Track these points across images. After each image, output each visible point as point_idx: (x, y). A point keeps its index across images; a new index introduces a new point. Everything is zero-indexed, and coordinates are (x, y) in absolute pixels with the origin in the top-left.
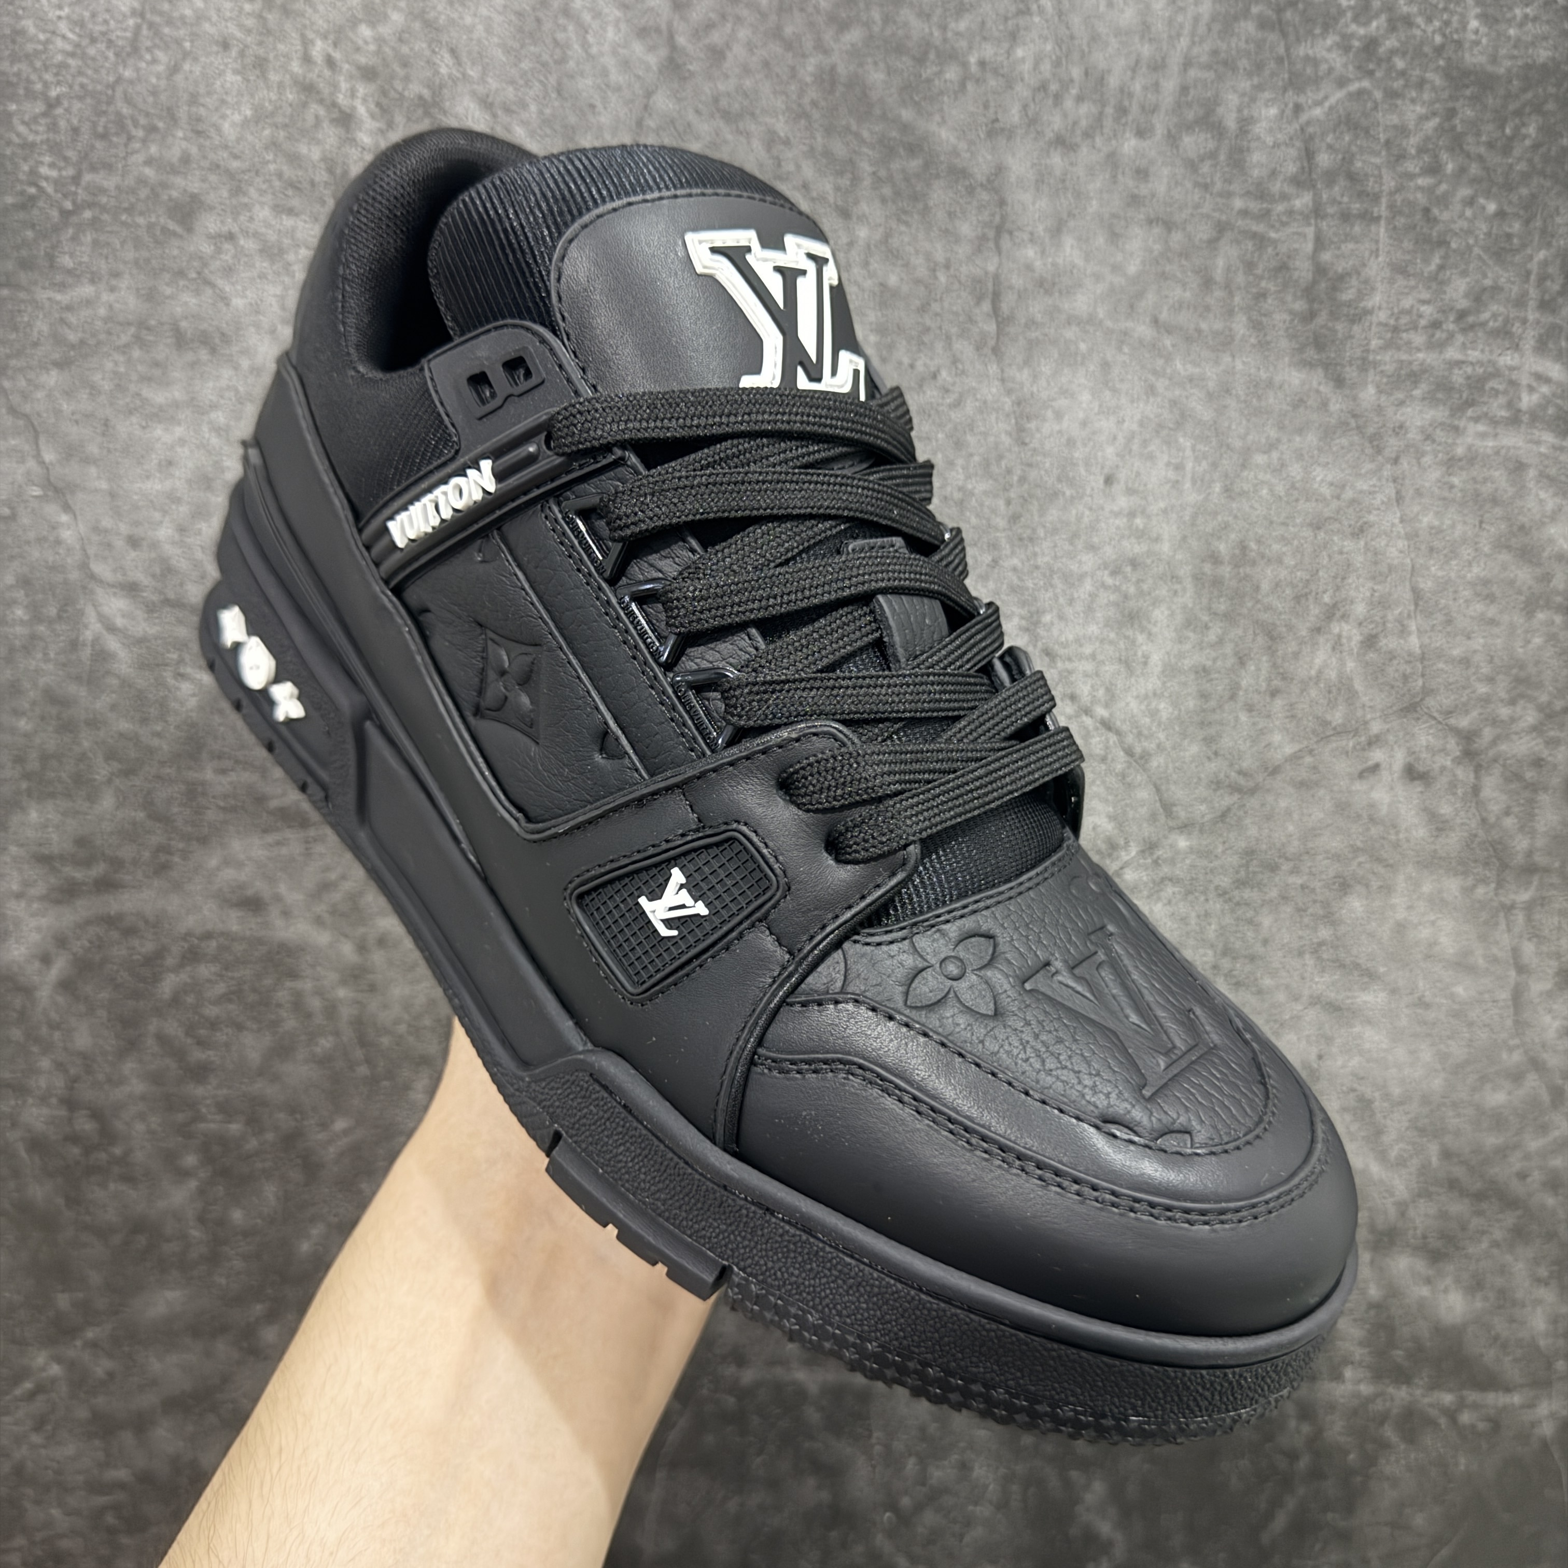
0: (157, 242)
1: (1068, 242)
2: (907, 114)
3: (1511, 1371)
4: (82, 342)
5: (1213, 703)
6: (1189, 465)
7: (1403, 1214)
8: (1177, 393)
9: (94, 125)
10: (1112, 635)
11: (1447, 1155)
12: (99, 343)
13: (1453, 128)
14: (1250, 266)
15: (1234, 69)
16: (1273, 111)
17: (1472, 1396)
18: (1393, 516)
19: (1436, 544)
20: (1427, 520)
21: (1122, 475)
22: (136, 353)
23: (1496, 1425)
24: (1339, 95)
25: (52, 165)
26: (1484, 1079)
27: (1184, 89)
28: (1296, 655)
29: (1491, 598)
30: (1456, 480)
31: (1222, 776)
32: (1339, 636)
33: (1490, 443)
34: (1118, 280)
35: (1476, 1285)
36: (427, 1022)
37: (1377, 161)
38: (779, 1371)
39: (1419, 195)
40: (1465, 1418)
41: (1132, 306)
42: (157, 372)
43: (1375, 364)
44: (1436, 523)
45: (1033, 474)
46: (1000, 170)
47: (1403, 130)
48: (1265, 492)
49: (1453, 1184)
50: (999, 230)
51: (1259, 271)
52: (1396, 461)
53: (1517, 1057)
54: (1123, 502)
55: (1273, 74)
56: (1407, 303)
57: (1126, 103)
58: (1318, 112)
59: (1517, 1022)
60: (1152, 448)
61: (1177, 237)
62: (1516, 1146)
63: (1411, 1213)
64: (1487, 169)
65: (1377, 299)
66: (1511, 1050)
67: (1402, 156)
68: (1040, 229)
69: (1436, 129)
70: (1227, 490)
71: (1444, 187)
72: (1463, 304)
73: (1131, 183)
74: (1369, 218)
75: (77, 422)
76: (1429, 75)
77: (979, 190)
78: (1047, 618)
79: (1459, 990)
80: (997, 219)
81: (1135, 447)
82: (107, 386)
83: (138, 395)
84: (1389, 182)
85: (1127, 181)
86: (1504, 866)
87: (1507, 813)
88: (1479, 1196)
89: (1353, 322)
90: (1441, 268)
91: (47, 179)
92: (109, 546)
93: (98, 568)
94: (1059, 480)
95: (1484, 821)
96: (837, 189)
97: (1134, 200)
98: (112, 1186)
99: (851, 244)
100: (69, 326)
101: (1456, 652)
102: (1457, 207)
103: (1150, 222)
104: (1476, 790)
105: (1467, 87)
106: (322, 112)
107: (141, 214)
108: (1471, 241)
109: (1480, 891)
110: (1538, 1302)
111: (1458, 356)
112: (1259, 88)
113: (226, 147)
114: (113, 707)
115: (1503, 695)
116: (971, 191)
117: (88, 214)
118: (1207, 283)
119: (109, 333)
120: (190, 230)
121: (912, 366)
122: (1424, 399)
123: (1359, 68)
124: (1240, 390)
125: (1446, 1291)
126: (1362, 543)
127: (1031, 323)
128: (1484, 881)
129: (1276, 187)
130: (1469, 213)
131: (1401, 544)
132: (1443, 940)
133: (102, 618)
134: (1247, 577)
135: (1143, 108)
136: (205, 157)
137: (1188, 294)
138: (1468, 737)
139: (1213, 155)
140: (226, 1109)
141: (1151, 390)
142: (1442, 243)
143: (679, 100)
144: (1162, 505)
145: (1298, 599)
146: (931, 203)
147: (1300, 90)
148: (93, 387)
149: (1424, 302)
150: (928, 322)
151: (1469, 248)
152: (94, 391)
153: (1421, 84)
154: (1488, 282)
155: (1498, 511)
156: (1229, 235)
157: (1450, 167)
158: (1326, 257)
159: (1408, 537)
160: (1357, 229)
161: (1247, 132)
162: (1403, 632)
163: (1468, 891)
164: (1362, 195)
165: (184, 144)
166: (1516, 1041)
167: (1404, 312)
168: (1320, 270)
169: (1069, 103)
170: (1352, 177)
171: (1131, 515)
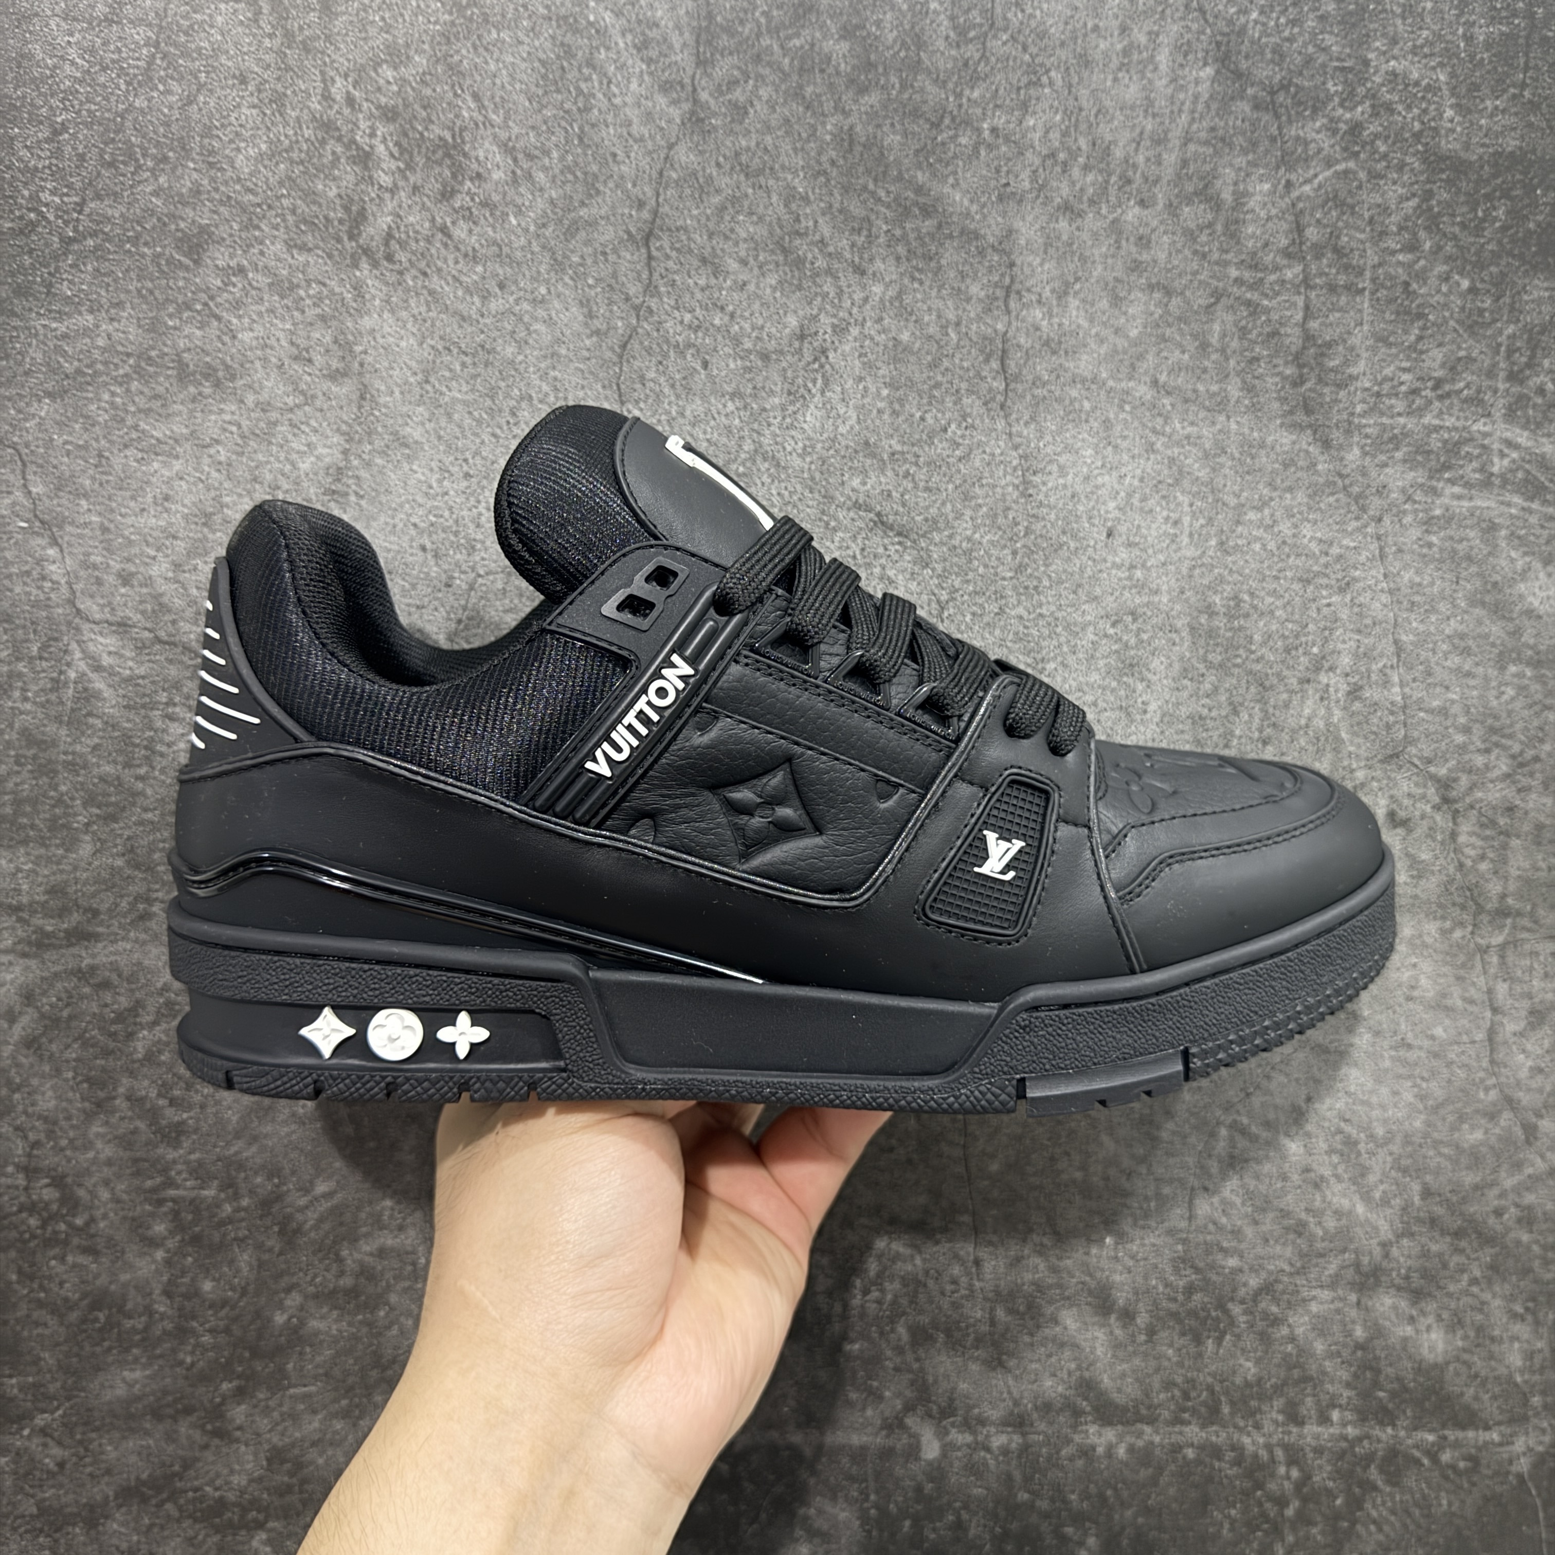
0: (161, 271)
1: (1073, 303)
2: (921, 177)
3: (1490, 1408)
4: (79, 372)
6: (1186, 520)
7: (1387, 1255)
8: (1176, 450)
9: (102, 152)
10: (1114, 684)
11: (1427, 1193)
12: (96, 373)
13: (1430, 209)
14: (1244, 332)
15: (1231, 146)
16: (1267, 187)
17: (1452, 1434)
18: (1377, 572)
19: (1417, 598)
20: (1407, 576)
21: (1123, 529)
22: (135, 386)
23: (1474, 1460)
24: (1328, 173)
25: (53, 192)
26: (1462, 1118)
27: (1185, 163)
28: (1287, 705)
29: (1466, 652)
30: (1434, 539)
32: (1328, 685)
33: (1466, 504)
34: (1121, 343)
35: (1455, 1324)
37: (1362, 236)
38: (774, 1435)
39: (1400, 270)
40: (1446, 1457)
41: (1133, 367)
42: (156, 404)
43: (1360, 427)
44: (1417, 579)
45: (1038, 527)
46: (1010, 232)
47: (1385, 210)
48: (1257, 547)
49: (1433, 1222)
50: (1008, 290)
51: (1253, 336)
52: (1380, 520)
53: (1493, 1095)
54: (1123, 555)
55: (1267, 152)
56: (1388, 371)
57: (1130, 173)
58: (1307, 188)
59: (1492, 1062)
60: (1151, 503)
61: (1175, 302)
62: (1492, 1185)
63: (1395, 1251)
64: (1461, 248)
65: (1362, 366)
66: (1487, 1090)
67: (1383, 234)
68: (1047, 293)
69: (1415, 209)
70: (1222, 543)
71: (1422, 262)
72: (1439, 374)
73: (1133, 249)
74: (1354, 290)
75: (68, 453)
76: (1408, 160)
77: (990, 250)
78: (1051, 666)
79: (1439, 1031)
80: (1007, 280)
81: (1135, 501)
82: (103, 417)
83: (136, 427)
84: (1372, 258)
85: (1129, 248)
86: (1480, 909)
87: (1483, 857)
88: (1458, 1234)
89: (1340, 386)
90: (1420, 338)
91: (47, 205)
92: (99, 582)
93: (85, 604)
94: (1064, 533)
95: (1461, 865)
96: (853, 245)
97: (1136, 267)
98: (70, 1259)
99: (866, 300)
100: (64, 354)
101: (1435, 703)
102: (1433, 281)
103: (1151, 287)
104: (1454, 835)
105: (1442, 171)
106: (339, 149)
107: (146, 244)
108: (1447, 314)
109: (1458, 934)
110: (1514, 1338)
111: (1436, 422)
112: (1254, 164)
113: (239, 180)
114: (95, 748)
115: (1479, 744)
116: (981, 252)
117: (90, 242)
118: (1204, 346)
119: (106, 363)
120: (197, 262)
121: (922, 419)
122: (1405, 461)
123: (1345, 149)
124: (1233, 450)
125: (1429, 1329)
126: (1349, 597)
127: (1037, 382)
128: (1462, 924)
129: (1269, 259)
130: (1444, 288)
131: (1385, 599)
132: (1423, 981)
133: (87, 655)
134: (1241, 628)
135: (1146, 180)
136: (216, 190)
137: (1186, 356)
138: (1445, 785)
139: (1210, 225)
140: (199, 1173)
141: (1150, 448)
142: (1420, 316)
143: (701, 153)
144: (1162, 558)
145: (1287, 650)
146: (943, 262)
147: (1291, 169)
148: (87, 417)
149: (1404, 370)
150: (939, 378)
151: (1445, 321)
152: (90, 423)
153: (1401, 167)
154: (1462, 353)
155: (1474, 569)
156: (1224, 300)
157: (1428, 245)
158: (1314, 325)
159: (1391, 592)
160: (1343, 300)
161: (1244, 204)
162: (1386, 683)
163: (1444, 932)
164: (1347, 268)
165: (195, 175)
166: (1493, 1081)
167: (1386, 379)
168: (1309, 338)
169: (1076, 172)
170: (1337, 250)
171: (1132, 567)
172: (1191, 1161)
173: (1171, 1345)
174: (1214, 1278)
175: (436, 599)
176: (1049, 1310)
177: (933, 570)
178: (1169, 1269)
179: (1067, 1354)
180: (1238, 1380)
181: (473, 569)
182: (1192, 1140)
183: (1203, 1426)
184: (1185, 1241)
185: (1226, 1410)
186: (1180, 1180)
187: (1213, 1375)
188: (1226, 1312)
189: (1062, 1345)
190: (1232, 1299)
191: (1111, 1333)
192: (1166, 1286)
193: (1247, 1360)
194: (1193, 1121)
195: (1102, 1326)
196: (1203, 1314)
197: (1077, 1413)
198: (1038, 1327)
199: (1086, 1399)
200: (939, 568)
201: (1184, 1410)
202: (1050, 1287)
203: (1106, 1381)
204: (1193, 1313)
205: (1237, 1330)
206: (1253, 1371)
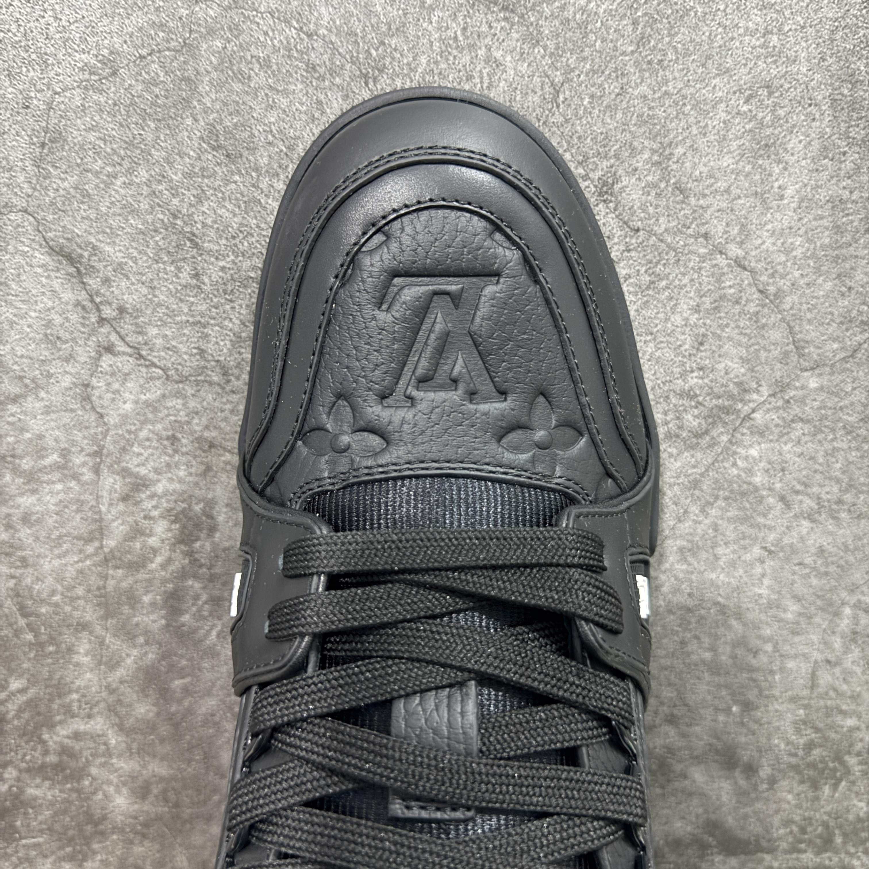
5: (848, 237)
31: (854, 313)
36: (80, 591)
78: (680, 150)
171: (767, 32)
172: (815, 638)
173: (790, 792)
174: (833, 735)
175: (17, 122)
176: (678, 768)
177: (545, 48)
178: (790, 730)
179: (695, 801)
180: (851, 817)
181: (48, 86)
182: (817, 620)
183: (818, 854)
184: (806, 707)
185: (839, 840)
186: (804, 655)
187: (829, 814)
188: (843, 763)
189: (690, 795)
190: (849, 753)
191: (736, 783)
192: (788, 744)
193: (860, 801)
194: (819, 602)
195: (727, 778)
196: (820, 766)
197: (703, 847)
198: (669, 781)
199: (712, 835)
200: (551, 44)
201: (801, 842)
202: (680, 749)
203: (730, 821)
204: (812, 765)
205: (852, 778)
206: (865, 809)
